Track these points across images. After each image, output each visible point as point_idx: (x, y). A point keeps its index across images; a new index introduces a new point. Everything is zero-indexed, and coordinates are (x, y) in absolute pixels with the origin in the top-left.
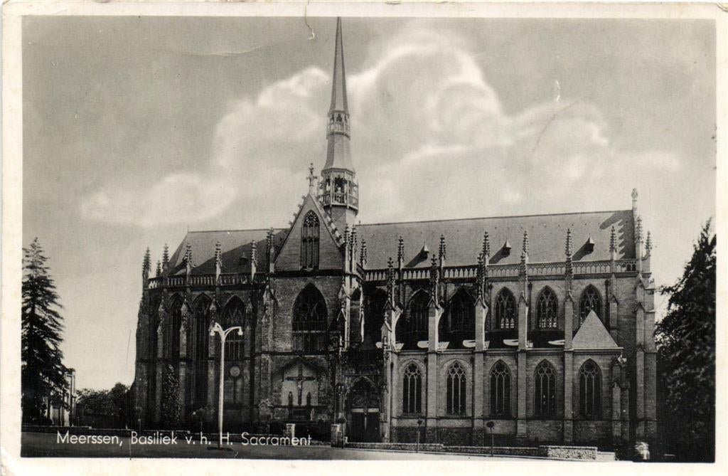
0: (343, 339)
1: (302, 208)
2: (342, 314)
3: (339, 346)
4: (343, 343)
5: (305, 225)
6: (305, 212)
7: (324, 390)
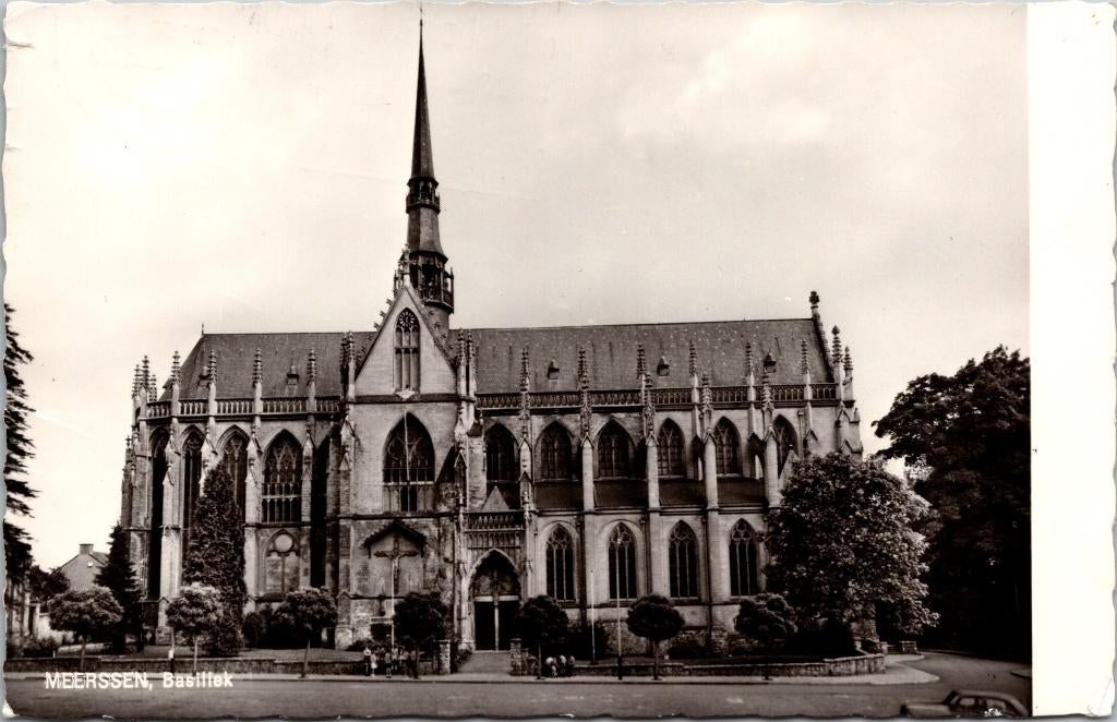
0: (465, 494)
1: (393, 305)
2: (461, 457)
3: (459, 505)
4: (465, 500)
5: (398, 330)
6: (398, 311)
7: (433, 570)
